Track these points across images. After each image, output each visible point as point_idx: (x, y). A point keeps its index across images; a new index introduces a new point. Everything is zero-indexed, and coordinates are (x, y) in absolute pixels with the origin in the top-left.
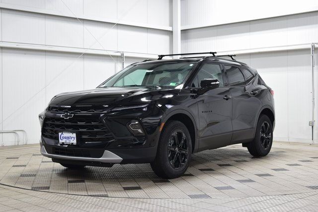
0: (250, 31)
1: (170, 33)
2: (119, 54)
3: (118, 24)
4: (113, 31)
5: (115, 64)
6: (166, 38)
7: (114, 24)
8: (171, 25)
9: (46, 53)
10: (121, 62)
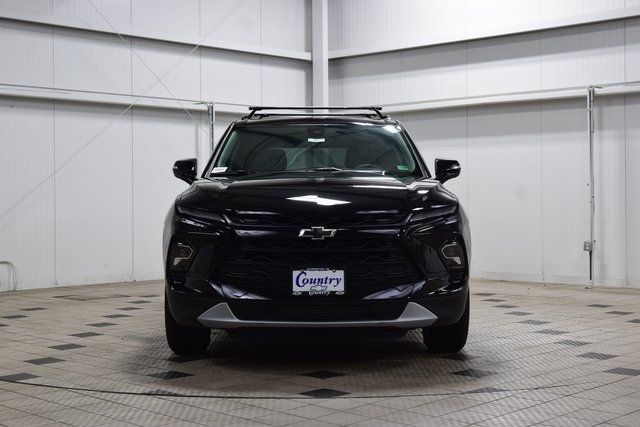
0: (466, 61)
1: (307, 65)
2: (204, 107)
3: (202, 48)
4: (191, 61)
5: (197, 127)
6: (299, 75)
7: (194, 46)
8: (309, 48)
9: (56, 106)
10: (207, 123)
